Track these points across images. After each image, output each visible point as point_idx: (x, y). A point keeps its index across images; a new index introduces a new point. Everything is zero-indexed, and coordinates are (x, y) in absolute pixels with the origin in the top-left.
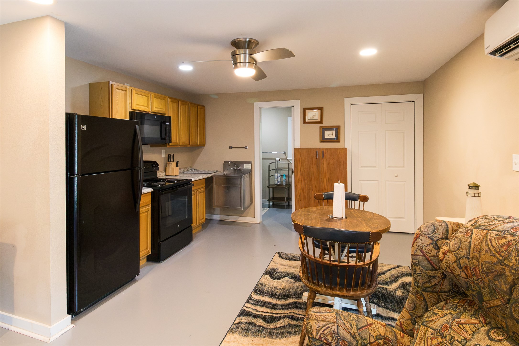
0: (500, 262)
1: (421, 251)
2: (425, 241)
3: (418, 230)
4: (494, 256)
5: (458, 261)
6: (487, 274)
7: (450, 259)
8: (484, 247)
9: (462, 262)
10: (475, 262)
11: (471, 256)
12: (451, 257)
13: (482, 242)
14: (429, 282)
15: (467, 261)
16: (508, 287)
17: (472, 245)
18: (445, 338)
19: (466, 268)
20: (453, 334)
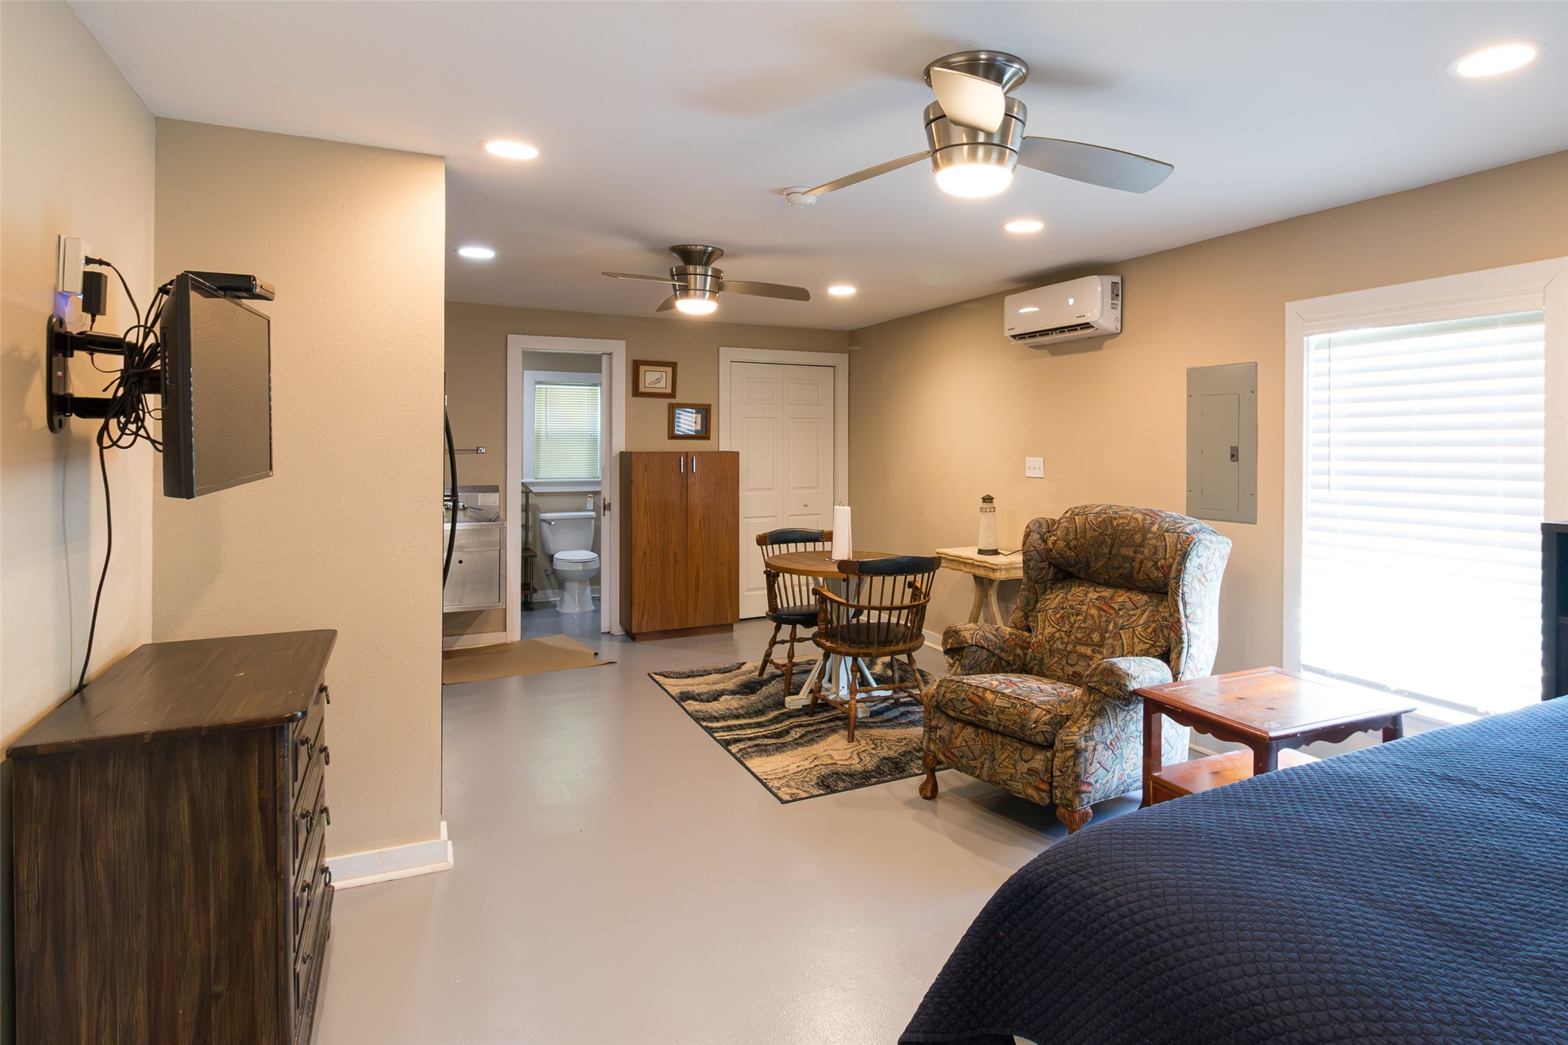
0: (1101, 534)
1: (1033, 546)
2: (1035, 536)
3: (1027, 528)
4: (1096, 531)
5: (1068, 545)
6: (1093, 546)
7: (1060, 545)
8: (1088, 527)
9: (1072, 544)
10: (1082, 540)
11: (1078, 536)
12: (1061, 544)
13: (1085, 523)
14: (1040, 574)
15: (1075, 542)
16: (1108, 549)
17: (1078, 529)
18: (1066, 608)
19: (1075, 548)
20: (1070, 603)
